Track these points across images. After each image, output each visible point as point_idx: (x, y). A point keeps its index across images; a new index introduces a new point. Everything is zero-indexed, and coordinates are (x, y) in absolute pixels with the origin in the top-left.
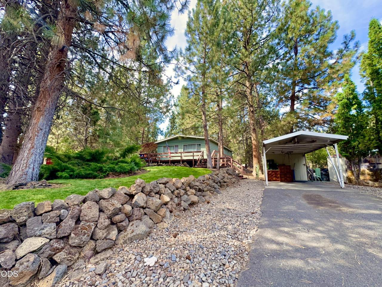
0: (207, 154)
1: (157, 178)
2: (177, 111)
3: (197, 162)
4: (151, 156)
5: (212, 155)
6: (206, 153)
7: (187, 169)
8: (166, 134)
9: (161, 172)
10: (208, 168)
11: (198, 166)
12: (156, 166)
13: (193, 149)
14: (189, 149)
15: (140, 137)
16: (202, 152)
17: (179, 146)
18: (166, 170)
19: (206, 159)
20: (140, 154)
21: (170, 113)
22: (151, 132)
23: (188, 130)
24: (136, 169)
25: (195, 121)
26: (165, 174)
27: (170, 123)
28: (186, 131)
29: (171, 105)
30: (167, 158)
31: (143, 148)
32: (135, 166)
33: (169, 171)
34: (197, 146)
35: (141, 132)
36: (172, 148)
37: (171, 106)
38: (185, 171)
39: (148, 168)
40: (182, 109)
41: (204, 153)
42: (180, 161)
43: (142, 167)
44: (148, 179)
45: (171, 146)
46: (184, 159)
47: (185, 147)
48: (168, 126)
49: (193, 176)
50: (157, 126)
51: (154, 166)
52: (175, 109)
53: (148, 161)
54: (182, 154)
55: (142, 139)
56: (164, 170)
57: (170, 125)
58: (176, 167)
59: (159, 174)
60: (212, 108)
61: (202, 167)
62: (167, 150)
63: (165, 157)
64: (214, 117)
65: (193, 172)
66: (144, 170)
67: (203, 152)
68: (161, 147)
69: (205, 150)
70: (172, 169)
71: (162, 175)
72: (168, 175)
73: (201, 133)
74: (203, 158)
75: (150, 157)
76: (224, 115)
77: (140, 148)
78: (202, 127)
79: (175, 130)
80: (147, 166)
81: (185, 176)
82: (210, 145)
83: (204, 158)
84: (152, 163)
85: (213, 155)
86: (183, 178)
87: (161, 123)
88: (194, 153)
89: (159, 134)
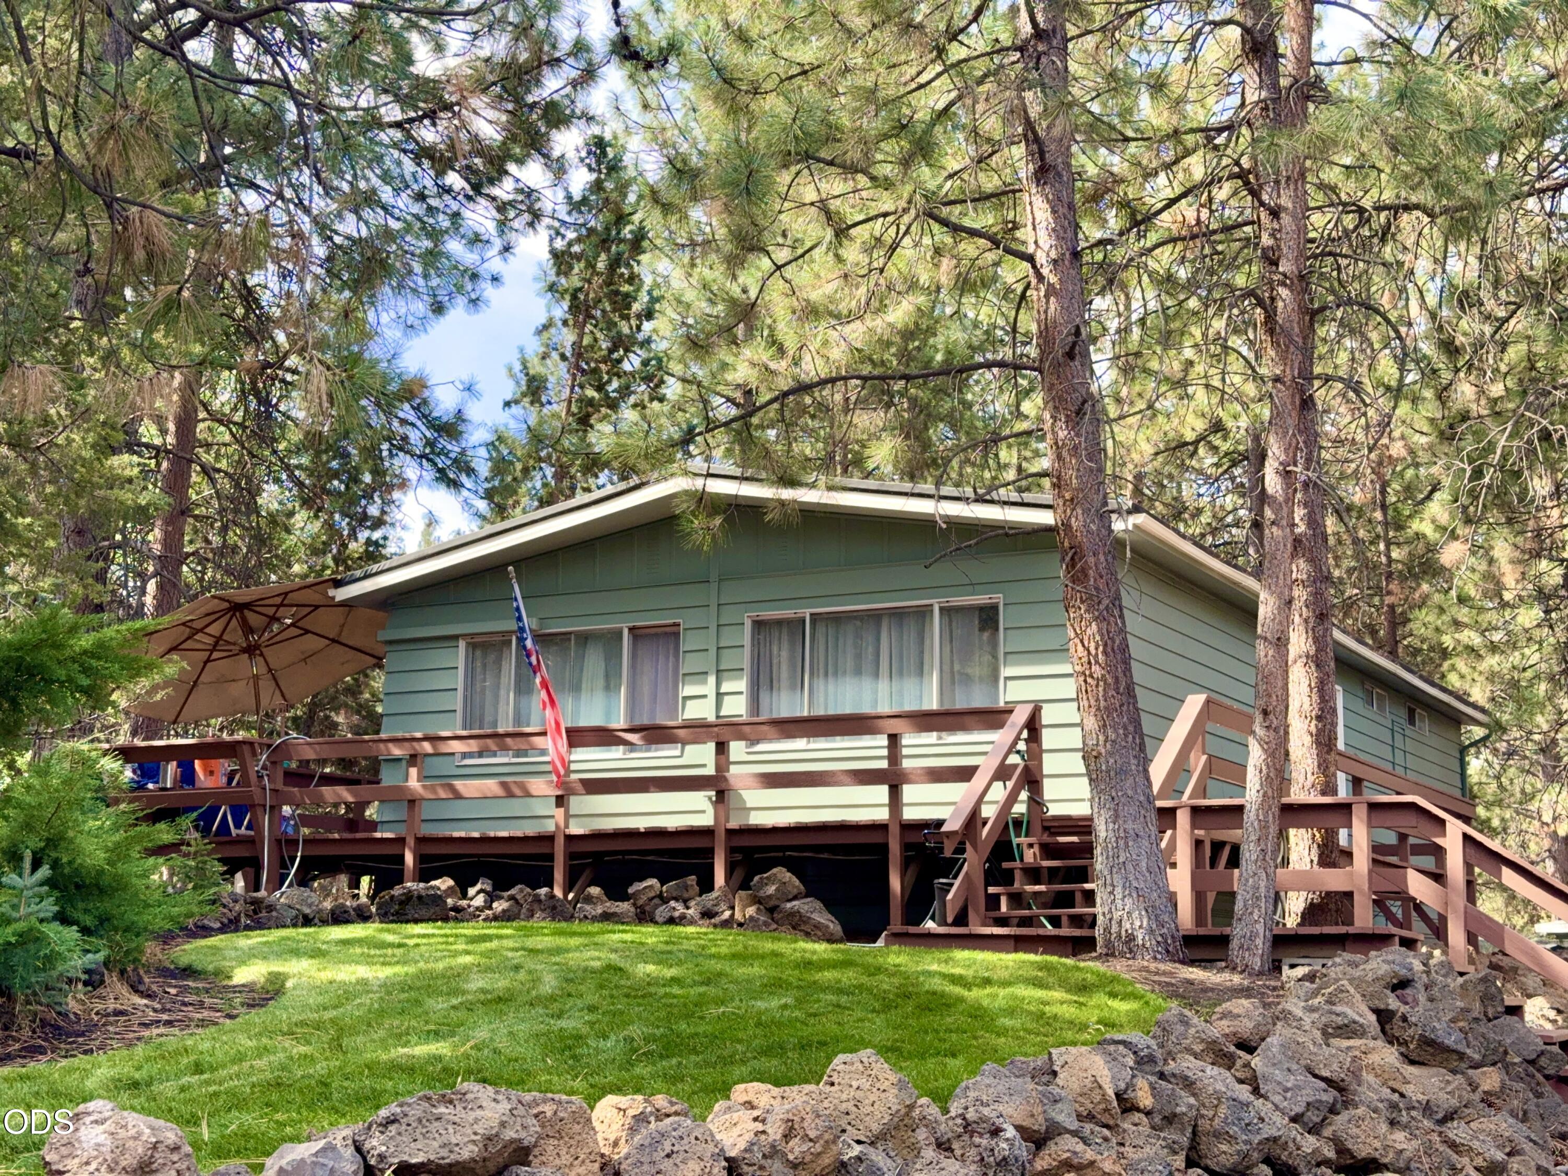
0: (1089, 756)
1: (375, 1099)
2: (657, 136)
3: (950, 867)
4: (290, 777)
5: (1159, 770)
6: (1074, 738)
7: (807, 965)
8: (500, 466)
9: (438, 1005)
10: (1110, 954)
11: (961, 919)
12: (362, 916)
13: (897, 671)
14: (832, 670)
15: (142, 515)
16: (1020, 716)
17: (688, 642)
18: (501, 983)
19: (1083, 826)
20: (126, 754)
21: (558, 168)
22: (295, 436)
23: (824, 408)
24: (77, 963)
25: (913, 285)
26: (482, 1034)
27: (560, 310)
28: (787, 425)
29: (580, 47)
30: (515, 807)
31: (174, 667)
32: (63, 919)
33: (549, 984)
34: (949, 636)
35: (148, 432)
36: (594, 662)
37: (569, 71)
38: (775, 986)
39: (246, 958)
40: (734, 110)
41: (1048, 739)
42: (709, 853)
43: (167, 938)
44: (238, 1102)
45: (584, 639)
46: (758, 819)
47: (782, 654)
48: (534, 346)
49: (883, 1069)
50: (375, 350)
51: (339, 917)
52: (631, 105)
53: (253, 842)
54: (737, 749)
55: (172, 540)
56: (477, 983)
57: (567, 337)
58: (651, 935)
59: (401, 1037)
60: (1158, 86)
61: (1020, 943)
62: (523, 688)
63: (491, 786)
64: (1188, 211)
65: (887, 1005)
66: (188, 972)
67: (1033, 726)
68: (438, 657)
69: (1069, 688)
70: (594, 958)
71: (441, 1048)
72: (527, 1051)
73: (1008, 455)
74: (1036, 801)
75: (280, 798)
76: (1348, 189)
77: (134, 669)
78: (1017, 367)
79: (628, 415)
80: (231, 926)
81: (772, 1064)
82: (1133, 623)
83: (1054, 810)
84: (303, 880)
85: (1180, 767)
86: (740, 1092)
87: (438, 309)
88: (911, 740)
89: (412, 471)
